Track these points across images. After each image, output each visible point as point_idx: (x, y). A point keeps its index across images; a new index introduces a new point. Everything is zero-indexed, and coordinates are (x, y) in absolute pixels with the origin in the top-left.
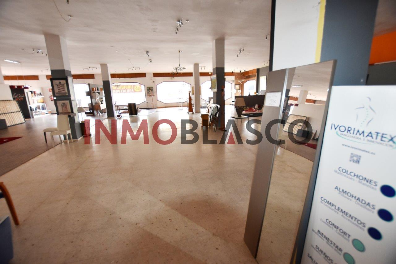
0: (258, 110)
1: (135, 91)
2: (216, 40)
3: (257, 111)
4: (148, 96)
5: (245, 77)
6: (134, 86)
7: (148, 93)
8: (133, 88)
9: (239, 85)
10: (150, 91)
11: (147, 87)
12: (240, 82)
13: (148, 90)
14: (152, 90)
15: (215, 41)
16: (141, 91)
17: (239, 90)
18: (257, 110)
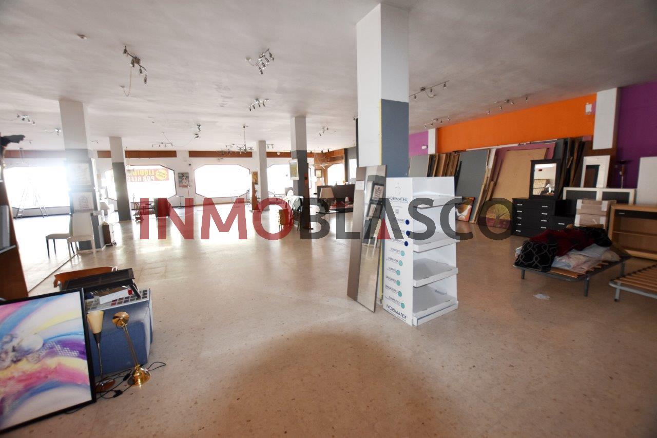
0: (350, 204)
1: (156, 179)
2: (296, 117)
3: (349, 206)
4: (180, 186)
5: (328, 160)
6: (155, 170)
7: (180, 182)
8: (153, 174)
9: (321, 171)
10: (183, 179)
11: (179, 173)
12: (323, 165)
13: (180, 177)
14: (187, 177)
15: (294, 118)
16: (168, 179)
17: (322, 177)
18: (347, 205)
